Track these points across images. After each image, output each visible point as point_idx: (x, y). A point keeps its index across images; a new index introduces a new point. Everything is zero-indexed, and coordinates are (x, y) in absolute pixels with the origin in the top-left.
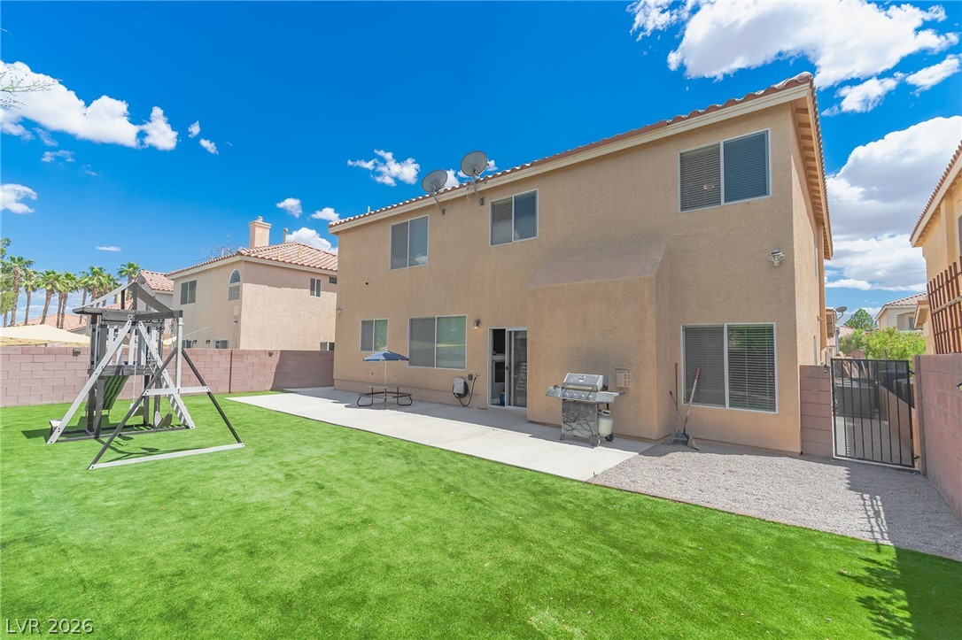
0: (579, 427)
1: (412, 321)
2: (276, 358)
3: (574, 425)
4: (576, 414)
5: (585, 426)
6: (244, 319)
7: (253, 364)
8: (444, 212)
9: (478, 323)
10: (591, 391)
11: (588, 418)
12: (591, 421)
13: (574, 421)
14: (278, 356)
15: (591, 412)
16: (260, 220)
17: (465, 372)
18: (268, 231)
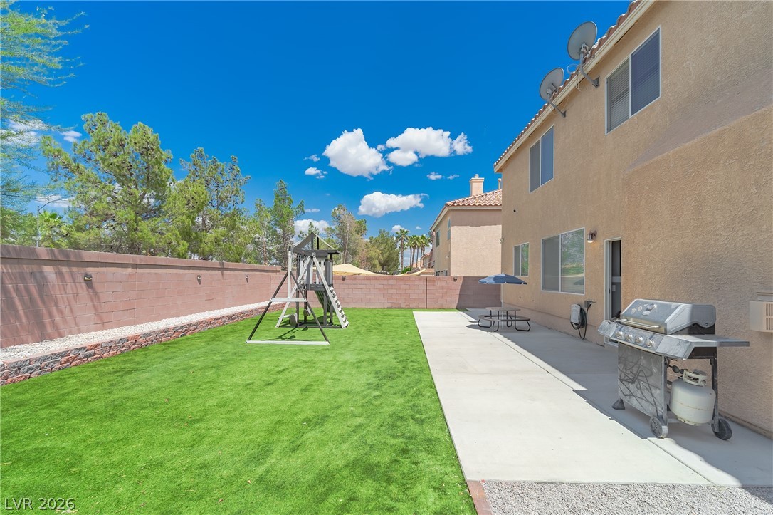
0: (638, 394)
1: (545, 242)
2: (460, 283)
3: (632, 387)
4: (635, 371)
5: (646, 393)
6: (452, 253)
7: (442, 288)
8: (564, 114)
9: (593, 236)
10: (655, 331)
11: (651, 380)
12: (656, 387)
13: (633, 382)
14: (462, 281)
15: (655, 370)
16: (477, 177)
17: (582, 298)
18: (482, 184)
